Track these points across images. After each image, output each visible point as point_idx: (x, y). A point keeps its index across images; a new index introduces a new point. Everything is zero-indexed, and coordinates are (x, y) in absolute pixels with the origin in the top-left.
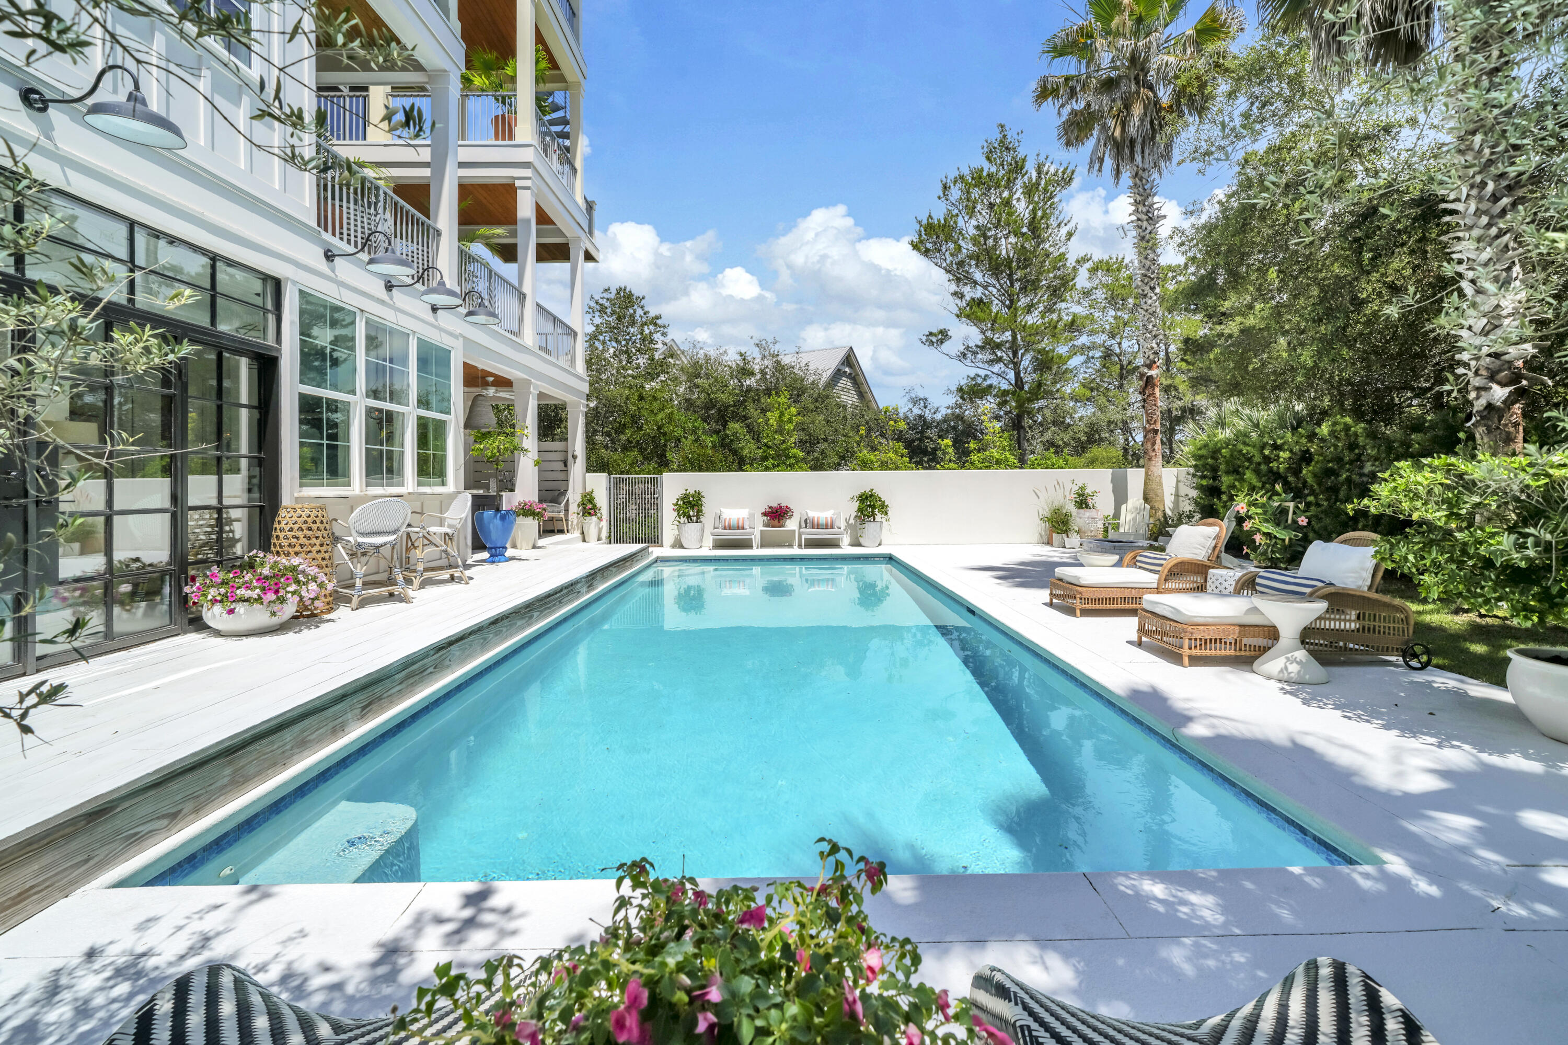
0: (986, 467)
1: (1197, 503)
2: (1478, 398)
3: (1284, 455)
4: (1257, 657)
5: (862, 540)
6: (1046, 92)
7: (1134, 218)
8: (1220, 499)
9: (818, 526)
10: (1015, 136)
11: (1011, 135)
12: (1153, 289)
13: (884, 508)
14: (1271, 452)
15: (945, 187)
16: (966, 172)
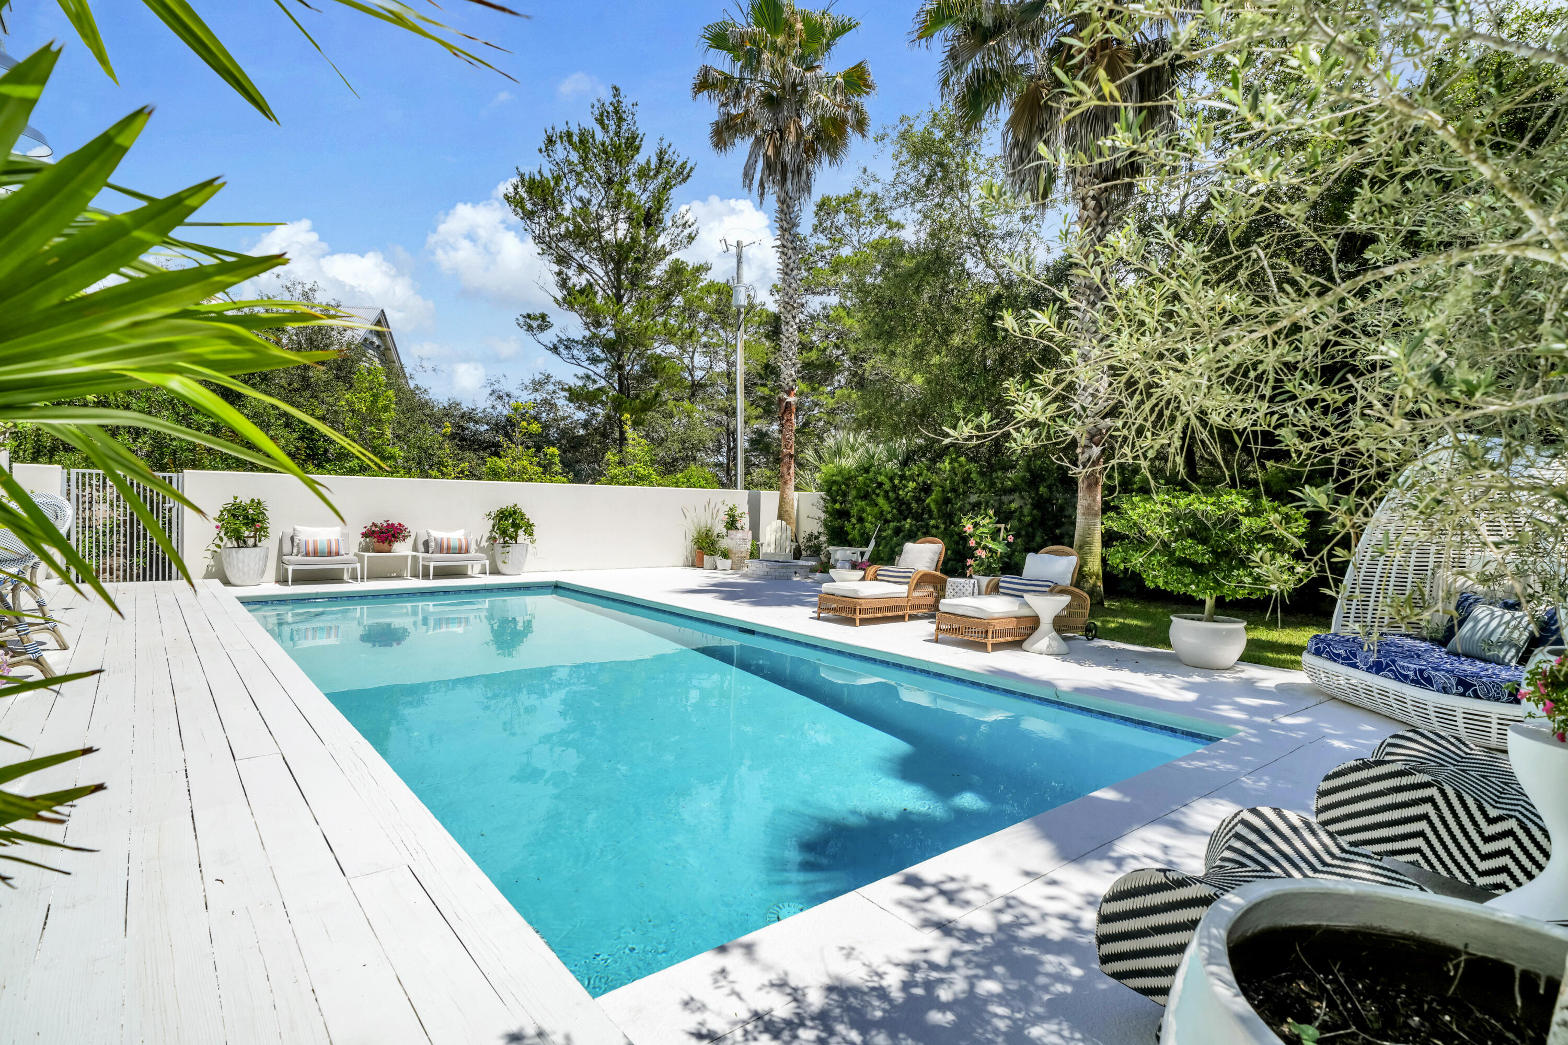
0: (630, 483)
1: (826, 525)
2: (1083, 453)
3: (912, 485)
4: (1023, 641)
5: (501, 567)
6: (705, 83)
7: (778, 243)
8: (849, 521)
9: (449, 550)
10: (630, 107)
11: (626, 103)
12: (794, 317)
13: (529, 529)
14: (900, 482)
15: (550, 141)
16: (575, 130)
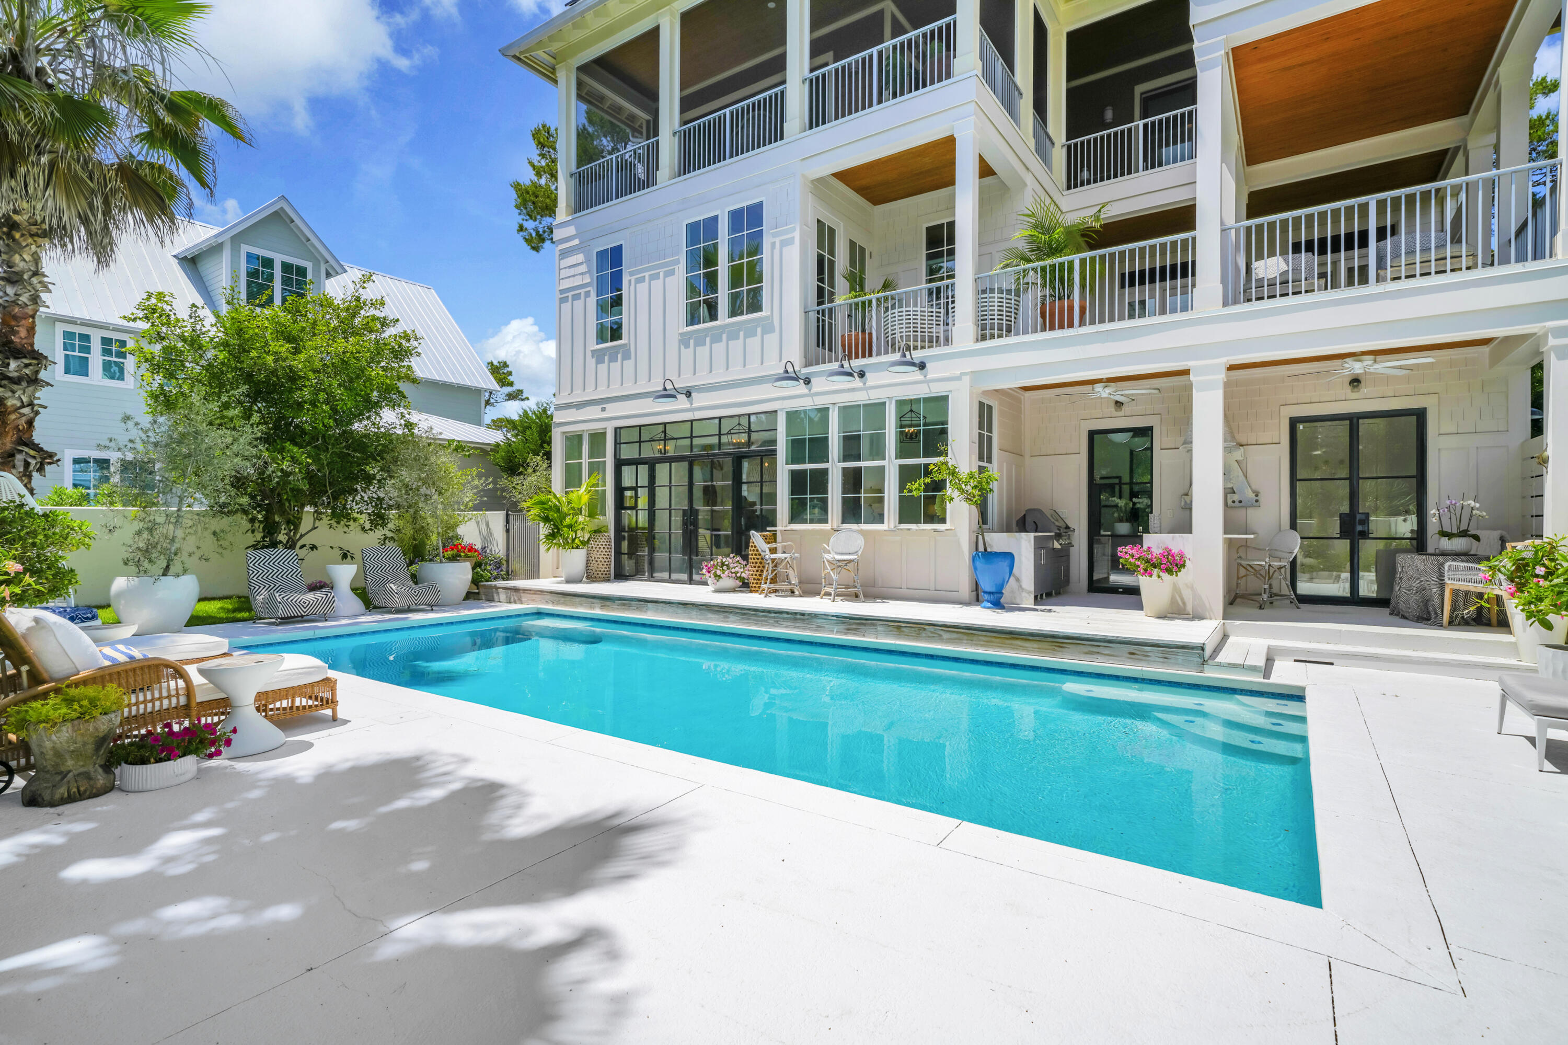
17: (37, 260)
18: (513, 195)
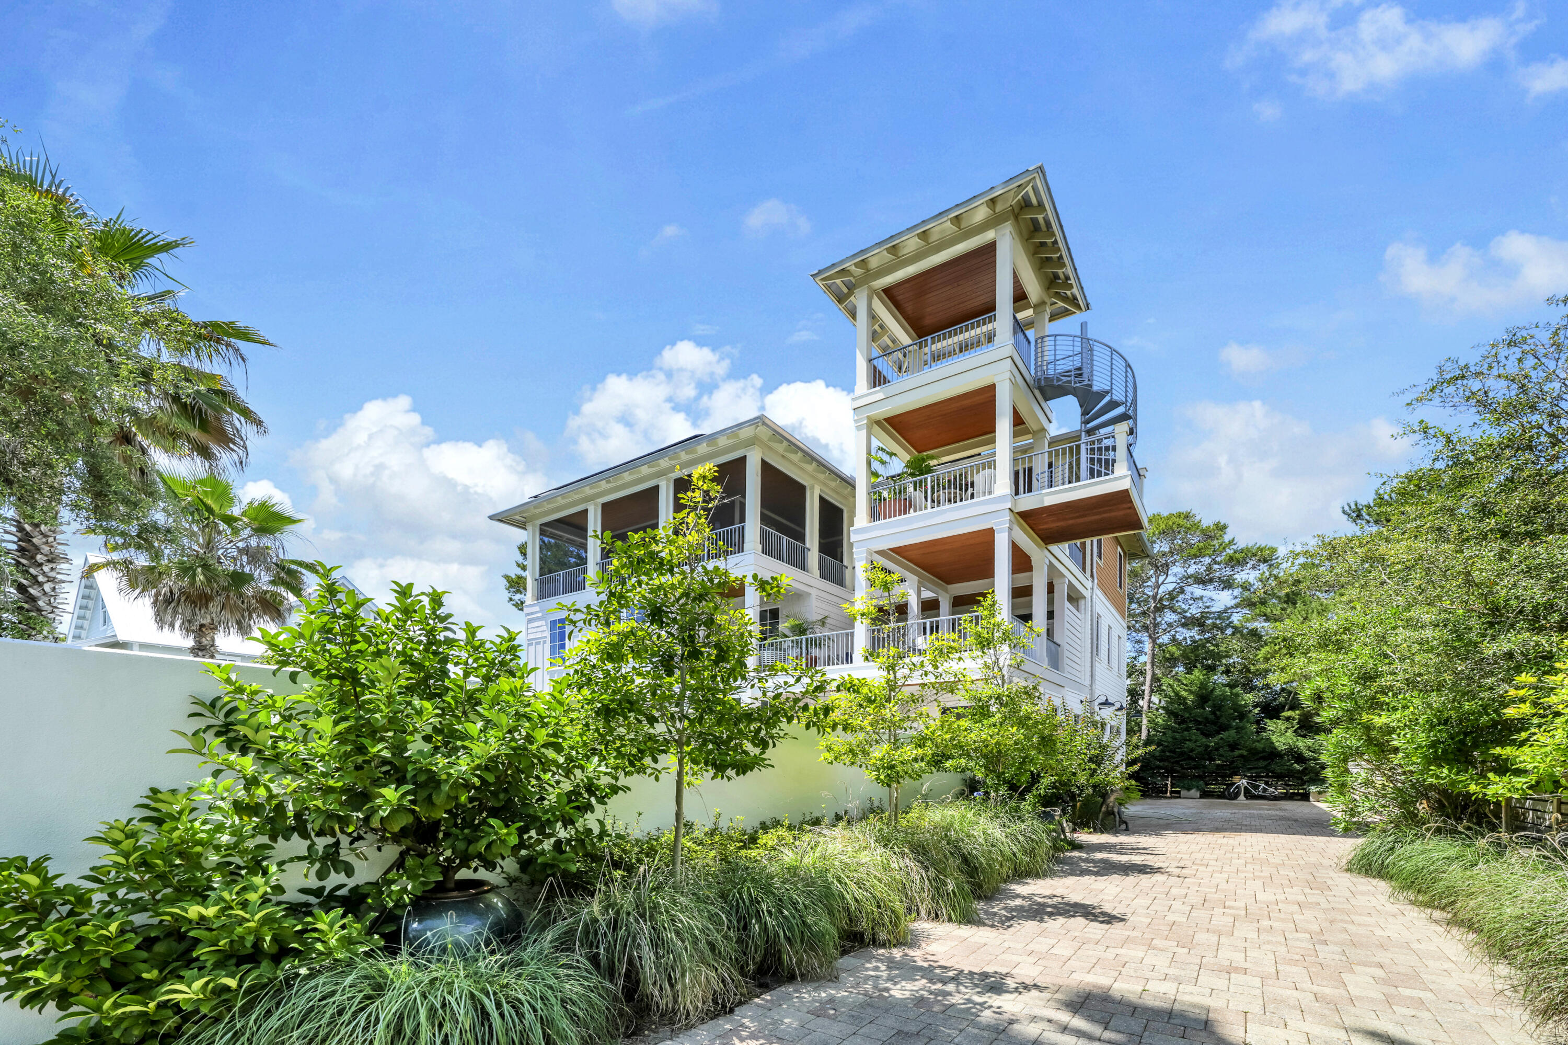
17: (213, 640)
18: (505, 582)
